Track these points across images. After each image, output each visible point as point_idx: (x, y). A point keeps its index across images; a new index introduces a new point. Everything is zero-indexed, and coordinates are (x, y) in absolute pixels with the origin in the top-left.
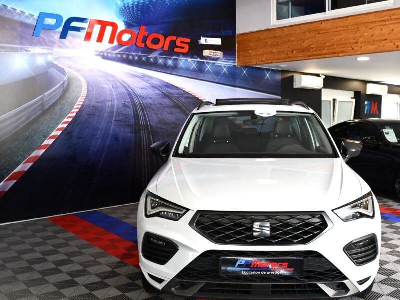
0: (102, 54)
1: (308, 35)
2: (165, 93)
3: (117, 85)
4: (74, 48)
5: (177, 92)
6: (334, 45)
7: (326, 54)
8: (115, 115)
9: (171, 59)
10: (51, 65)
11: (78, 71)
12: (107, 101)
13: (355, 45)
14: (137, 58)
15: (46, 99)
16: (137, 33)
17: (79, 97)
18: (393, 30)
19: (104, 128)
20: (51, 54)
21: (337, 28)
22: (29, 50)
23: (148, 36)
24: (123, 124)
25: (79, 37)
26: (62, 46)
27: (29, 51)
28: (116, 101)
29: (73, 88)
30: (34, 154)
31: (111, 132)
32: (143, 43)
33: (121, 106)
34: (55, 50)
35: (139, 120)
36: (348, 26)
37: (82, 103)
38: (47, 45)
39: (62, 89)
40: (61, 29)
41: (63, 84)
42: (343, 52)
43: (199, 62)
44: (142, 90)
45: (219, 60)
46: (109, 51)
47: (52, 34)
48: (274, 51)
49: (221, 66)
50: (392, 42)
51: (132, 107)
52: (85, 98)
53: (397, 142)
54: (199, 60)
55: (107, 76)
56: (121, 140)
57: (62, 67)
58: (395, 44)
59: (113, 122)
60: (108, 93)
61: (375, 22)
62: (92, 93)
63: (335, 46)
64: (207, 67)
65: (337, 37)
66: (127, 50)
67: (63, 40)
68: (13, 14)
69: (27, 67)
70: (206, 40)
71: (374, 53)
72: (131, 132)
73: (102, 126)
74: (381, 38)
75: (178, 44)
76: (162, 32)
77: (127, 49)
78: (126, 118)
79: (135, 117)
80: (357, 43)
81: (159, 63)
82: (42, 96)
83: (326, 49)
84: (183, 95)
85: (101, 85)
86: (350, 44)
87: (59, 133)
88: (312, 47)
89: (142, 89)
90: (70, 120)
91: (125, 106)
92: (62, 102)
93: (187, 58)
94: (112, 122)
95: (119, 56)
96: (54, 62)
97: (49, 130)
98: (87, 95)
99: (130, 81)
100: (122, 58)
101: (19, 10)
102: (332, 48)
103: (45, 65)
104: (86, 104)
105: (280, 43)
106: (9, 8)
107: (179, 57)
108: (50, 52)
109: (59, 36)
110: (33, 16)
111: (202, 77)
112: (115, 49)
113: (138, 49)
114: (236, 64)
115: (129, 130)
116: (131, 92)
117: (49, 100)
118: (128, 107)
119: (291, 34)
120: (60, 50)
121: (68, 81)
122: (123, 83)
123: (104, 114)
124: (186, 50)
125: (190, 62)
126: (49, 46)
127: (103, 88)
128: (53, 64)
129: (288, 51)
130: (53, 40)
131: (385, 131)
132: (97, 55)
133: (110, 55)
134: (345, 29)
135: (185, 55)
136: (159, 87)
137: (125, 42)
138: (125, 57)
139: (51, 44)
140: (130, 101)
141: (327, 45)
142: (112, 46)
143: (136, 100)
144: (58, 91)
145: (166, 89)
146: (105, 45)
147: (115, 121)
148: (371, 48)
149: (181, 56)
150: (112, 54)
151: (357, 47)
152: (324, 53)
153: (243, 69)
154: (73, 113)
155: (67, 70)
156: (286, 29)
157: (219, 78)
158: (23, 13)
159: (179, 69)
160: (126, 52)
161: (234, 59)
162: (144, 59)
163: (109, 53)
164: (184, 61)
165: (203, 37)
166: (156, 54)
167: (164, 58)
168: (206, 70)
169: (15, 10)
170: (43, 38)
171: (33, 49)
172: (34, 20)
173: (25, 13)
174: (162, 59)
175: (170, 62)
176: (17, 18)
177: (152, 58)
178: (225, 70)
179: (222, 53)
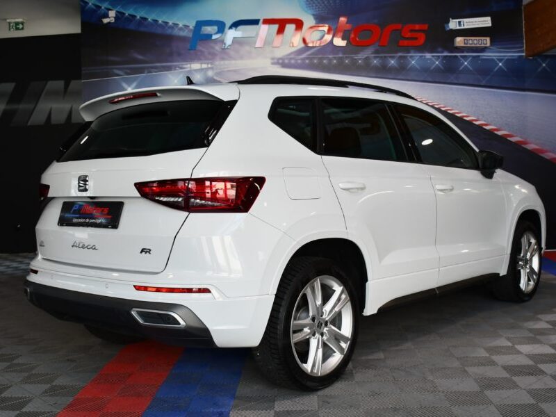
0: (281, 61)
4: (241, 58)
9: (392, 57)
14: (335, 61)
16: (334, 27)
20: (212, 68)
22: (185, 66)
25: (248, 43)
26: (225, 57)
32: (344, 39)
34: (217, 63)
38: (206, 59)
43: (445, 57)
46: (292, 56)
47: (212, 44)
49: (493, 60)
54: (446, 54)
64: (464, 63)
66: (319, 52)
67: (227, 50)
68: (164, 27)
70: (460, 22)
75: (405, 34)
76: (376, 21)
77: (320, 50)
81: (372, 65)
93: (423, 52)
95: (307, 61)
96: (215, 78)
100: (312, 63)
101: (170, 23)
106: (160, 22)
107: (409, 52)
108: (209, 66)
110: (188, 26)
111: (453, 78)
112: (300, 52)
113: (337, 49)
114: (524, 54)
120: (222, 62)
124: (422, 41)
125: (432, 59)
126: (211, 59)
128: (215, 80)
130: (214, 50)
132: (273, 64)
133: (293, 61)
135: (421, 49)
138: (316, 61)
142: (295, 49)
146: (285, 49)
149: (412, 51)
150: (296, 60)
153: (539, 60)
157: (486, 77)
158: (176, 25)
159: (409, 70)
160: (317, 55)
161: (518, 46)
162: (347, 61)
163: (291, 59)
164: (417, 58)
165: (453, 19)
166: (367, 53)
167: (381, 57)
168: (461, 68)
169: (167, 23)
170: (201, 51)
171: (189, 65)
172: (190, 30)
173: (178, 24)
174: (378, 59)
175: (393, 62)
176: (169, 32)
177: (360, 59)
178: (500, 64)
179: (488, 39)
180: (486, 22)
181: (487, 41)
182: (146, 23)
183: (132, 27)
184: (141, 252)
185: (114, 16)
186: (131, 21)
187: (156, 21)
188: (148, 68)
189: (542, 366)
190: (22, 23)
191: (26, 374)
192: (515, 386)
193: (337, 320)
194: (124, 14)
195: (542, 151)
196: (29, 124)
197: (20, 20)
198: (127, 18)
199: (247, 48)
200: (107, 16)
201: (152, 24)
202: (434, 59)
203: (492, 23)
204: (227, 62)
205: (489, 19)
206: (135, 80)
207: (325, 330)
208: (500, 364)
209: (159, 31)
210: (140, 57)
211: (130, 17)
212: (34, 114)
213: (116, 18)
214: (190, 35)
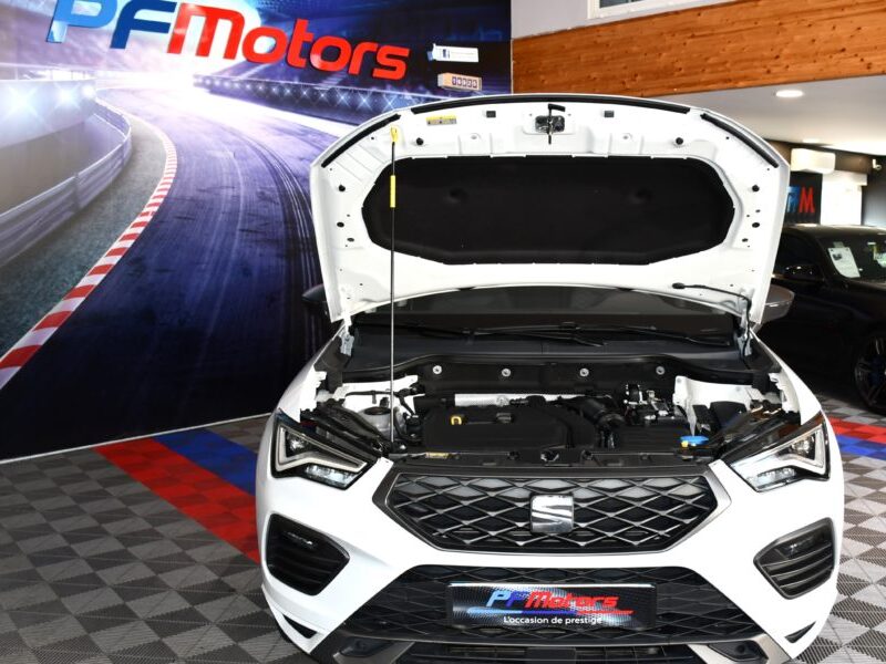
0: (208, 82)
1: (669, 40)
3: (245, 152)
4: (144, 68)
6: (725, 62)
7: (708, 83)
8: (240, 219)
9: (364, 93)
10: (91, 107)
11: (155, 121)
12: (222, 187)
13: (772, 63)
14: (288, 91)
15: (81, 185)
16: (288, 34)
17: (158, 179)
18: (859, 28)
19: (217, 249)
20: (91, 82)
21: (733, 23)
22: (40, 73)
23: (314, 42)
24: (260, 236)
25: (154, 44)
26: (116, 63)
27: (41, 77)
28: (242, 186)
29: (144, 159)
30: (59, 308)
31: (233, 256)
32: (301, 56)
33: (255, 198)
34: (102, 73)
35: (295, 229)
36: (759, 19)
37: (165, 193)
38: (81, 63)
39: (119, 162)
40: (112, 26)
41: (121, 150)
42: (745, 78)
43: (427, 99)
44: (301, 163)
46: (226, 75)
47: (93, 38)
48: (594, 75)
50: (856, 55)
51: (278, 200)
52: (171, 181)
53: (858, 275)
54: (428, 95)
55: (221, 131)
56: (255, 273)
57: (117, 111)
58: (862, 60)
59: (238, 233)
60: (224, 170)
61: (820, 10)
62: (187, 170)
63: (728, 65)
65: (731, 45)
66: (266, 73)
67: (119, 51)
69: (35, 113)
70: (444, 51)
71: (814, 80)
72: (278, 256)
73: (212, 242)
74: (831, 46)
75: (382, 60)
76: (344, 34)
77: (266, 70)
78: (266, 224)
79: (286, 222)
80: (777, 57)
81: (338, 103)
82: (71, 179)
83: (707, 70)
85: (208, 152)
86: (763, 59)
87: (115, 260)
88: (678, 65)
89: (301, 159)
90: (140, 230)
91: (263, 197)
92: (119, 192)
93: (402, 90)
94: (233, 234)
95: (248, 87)
96: (98, 101)
97: (91, 253)
98: (177, 173)
99: (273, 143)
100: (255, 90)
102: (721, 69)
103: (79, 107)
104: (174, 195)
105: (606, 58)
107: (384, 88)
108: (88, 77)
109: (108, 41)
112: (239, 70)
113: (291, 70)
115: (274, 251)
116: (277, 166)
117: (89, 186)
118: (271, 200)
119: (632, 38)
120: (110, 74)
121: (132, 143)
122: (259, 148)
123: (216, 217)
124: (400, 73)
125: (412, 101)
126: (87, 65)
127: (214, 159)
128: (98, 105)
129: (624, 76)
130: (96, 50)
131: (833, 252)
132: (197, 85)
133: (227, 84)
134: (752, 25)
135: (399, 84)
137: (261, 55)
138: (261, 88)
139: (90, 60)
140: (273, 186)
141: (711, 61)
142: (230, 63)
143: (288, 186)
144: (107, 167)
146: (217, 62)
147: (242, 230)
148: (809, 68)
149: (389, 86)
150: (233, 82)
151: (776, 66)
152: (703, 79)
154: (147, 214)
155: (128, 118)
156: (620, 26)
160: (263, 77)
162: (305, 93)
163: (225, 79)
164: (394, 97)
165: (437, 44)
166: (331, 82)
167: (350, 91)
171: (48, 72)
172: (49, 3)
174: (346, 94)
175: (365, 101)
177: (324, 91)
179: (477, 80)
180: (470, 55)
181: (476, 83)
203: (480, 59)
204: (119, 74)
205: (475, 51)
214: (50, 12)
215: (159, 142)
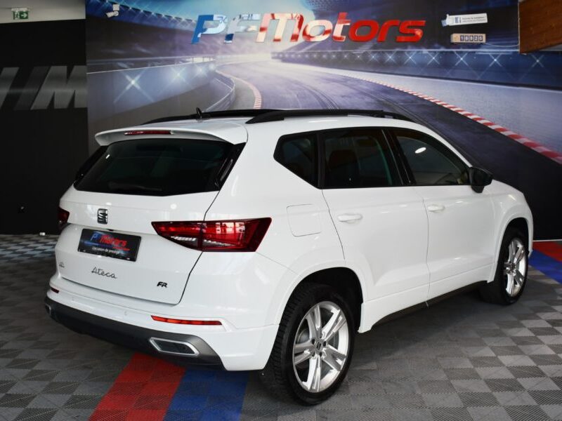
0: (281, 56)
2: (382, 101)
3: (304, 94)
4: (243, 52)
5: (403, 98)
9: (391, 52)
10: (213, 75)
11: (249, 80)
14: (334, 56)
20: (213, 62)
22: (187, 60)
25: (249, 38)
26: (227, 50)
27: (187, 62)
29: (242, 101)
32: (343, 35)
34: (219, 57)
38: (209, 53)
39: (228, 103)
41: (229, 96)
43: (442, 52)
44: (343, 99)
45: (482, 46)
46: (292, 51)
49: (488, 55)
54: (442, 49)
55: (289, 83)
57: (228, 76)
60: (291, 105)
64: (459, 59)
66: (319, 47)
68: (167, 21)
69: (184, 80)
70: (456, 19)
75: (403, 30)
77: (319, 45)
81: (370, 60)
84: (412, 102)
85: (280, 95)
89: (343, 97)
93: (421, 48)
95: (307, 56)
96: (217, 71)
99: (323, 88)
100: (311, 58)
101: (173, 17)
103: (206, 75)
106: (163, 16)
107: (406, 48)
108: (212, 59)
109: (222, 39)
110: (191, 20)
111: (448, 73)
112: (300, 47)
113: (336, 44)
114: (518, 50)
116: (326, 102)
120: (224, 56)
121: (236, 93)
122: (314, 91)
124: (419, 38)
125: (429, 55)
126: (211, 53)
127: (284, 99)
128: (217, 74)
130: (215, 45)
132: (273, 58)
133: (293, 56)
135: (418, 43)
136: (371, 92)
138: (315, 56)
139: (213, 51)
142: (295, 43)
144: (222, 105)
145: (383, 94)
146: (286, 44)
149: (409, 47)
150: (296, 55)
153: (533, 56)
155: (233, 79)
157: (482, 73)
158: (179, 19)
159: (406, 64)
160: (318, 49)
161: (514, 42)
162: (346, 56)
163: (291, 53)
164: (414, 53)
165: (450, 15)
166: (365, 48)
167: (379, 52)
168: (457, 64)
169: (169, 17)
170: (203, 45)
171: (191, 59)
172: (193, 25)
173: (180, 19)
174: (376, 54)
175: (390, 57)
176: (172, 26)
177: (359, 54)
178: (495, 60)
179: (484, 35)
180: (482, 18)
181: (482, 38)
182: (149, 17)
183: (136, 21)
184: (158, 285)
185: (118, 9)
186: (135, 15)
187: (159, 15)
188: (151, 61)
189: (521, 381)
190: (27, 13)
191: (47, 383)
192: (495, 402)
193: (334, 341)
194: (128, 8)
195: (535, 145)
196: (32, 108)
197: (24, 10)
198: (130, 12)
199: (248, 43)
200: (111, 10)
201: (155, 18)
202: (430, 54)
203: (488, 20)
204: (229, 56)
205: (485, 15)
206: (138, 73)
207: (324, 350)
208: (483, 377)
209: (162, 25)
210: (144, 51)
211: (134, 12)
212: (37, 98)
213: (120, 12)
214: (193, 29)
215: (251, 91)
